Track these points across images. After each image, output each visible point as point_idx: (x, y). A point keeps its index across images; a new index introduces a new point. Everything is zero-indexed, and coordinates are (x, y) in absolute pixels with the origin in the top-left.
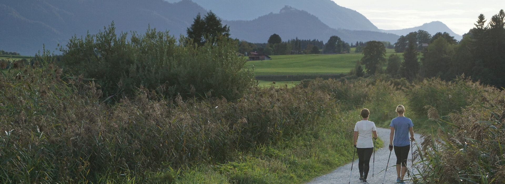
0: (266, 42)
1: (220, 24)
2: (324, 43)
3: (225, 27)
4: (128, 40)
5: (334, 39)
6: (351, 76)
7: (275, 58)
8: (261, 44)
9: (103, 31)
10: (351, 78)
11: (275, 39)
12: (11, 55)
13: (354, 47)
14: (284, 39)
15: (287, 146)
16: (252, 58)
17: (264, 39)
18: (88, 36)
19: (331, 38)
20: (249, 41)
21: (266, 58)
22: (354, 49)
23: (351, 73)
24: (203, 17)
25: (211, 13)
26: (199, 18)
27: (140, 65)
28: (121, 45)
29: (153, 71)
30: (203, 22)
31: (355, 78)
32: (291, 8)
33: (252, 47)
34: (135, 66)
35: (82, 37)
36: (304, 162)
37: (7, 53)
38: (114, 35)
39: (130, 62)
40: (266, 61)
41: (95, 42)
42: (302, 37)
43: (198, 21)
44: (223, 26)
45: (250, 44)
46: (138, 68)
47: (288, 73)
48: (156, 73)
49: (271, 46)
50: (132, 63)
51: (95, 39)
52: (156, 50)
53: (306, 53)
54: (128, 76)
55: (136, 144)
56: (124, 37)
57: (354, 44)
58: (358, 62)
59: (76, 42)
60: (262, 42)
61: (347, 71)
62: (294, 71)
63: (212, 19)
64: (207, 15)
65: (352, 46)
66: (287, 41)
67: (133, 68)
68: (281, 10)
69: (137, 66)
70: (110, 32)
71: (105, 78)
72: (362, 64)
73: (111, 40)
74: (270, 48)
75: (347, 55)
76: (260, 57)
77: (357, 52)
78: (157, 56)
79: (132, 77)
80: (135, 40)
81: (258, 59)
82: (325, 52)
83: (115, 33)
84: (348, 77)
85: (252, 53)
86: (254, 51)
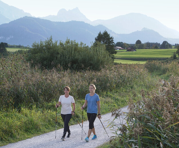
0: (135, 43)
1: (109, 36)
2: (161, 44)
3: (112, 37)
4: (58, 44)
5: (165, 42)
6: (171, 59)
7: (138, 51)
8: (132, 44)
9: (47, 40)
10: (171, 60)
11: (139, 42)
12: (25, 48)
13: (174, 46)
14: (143, 42)
15: (117, 92)
16: (128, 51)
17: (134, 42)
18: (41, 42)
19: (164, 42)
20: (127, 43)
21: (134, 50)
22: (174, 47)
23: (171, 57)
24: (102, 33)
25: (106, 31)
26: (100, 33)
27: (62, 55)
28: (55, 46)
29: (67, 57)
30: (102, 35)
31: (173, 60)
32: (146, 28)
33: (128, 46)
34: (60, 55)
35: (38, 42)
36: (122, 99)
37: (24, 47)
38: (52, 42)
39: (58, 53)
40: (134, 52)
41: (44, 44)
42: (151, 41)
43: (100, 35)
44: (111, 37)
45: (128, 44)
46: (61, 56)
47: (144, 57)
48: (69, 58)
49: (137, 45)
50: (59, 54)
51: (44, 43)
52: (69, 49)
53: (152, 48)
54: (57, 59)
55: (40, 91)
56: (56, 43)
57: (174, 45)
58: (174, 53)
59: (36, 44)
60: (133, 43)
61: (169, 56)
62: (146, 56)
63: (106, 34)
64: (104, 32)
65: (173, 46)
66: (144, 43)
67: (59, 56)
68: (142, 29)
69: (61, 55)
70: (50, 40)
71: (47, 60)
72: (177, 53)
73: (51, 44)
74: (137, 46)
75: (170, 49)
76: (132, 50)
77: (175, 48)
78: (69, 51)
79: (58, 60)
80: (61, 44)
81: (131, 51)
82: (161, 48)
83: (52, 41)
84: (170, 59)
85: (128, 48)
86: (129, 47)
